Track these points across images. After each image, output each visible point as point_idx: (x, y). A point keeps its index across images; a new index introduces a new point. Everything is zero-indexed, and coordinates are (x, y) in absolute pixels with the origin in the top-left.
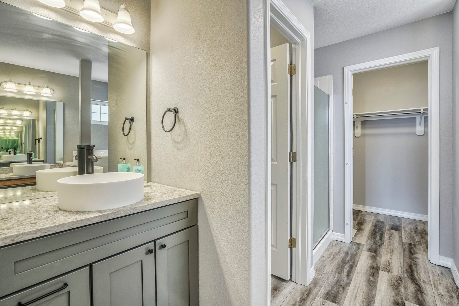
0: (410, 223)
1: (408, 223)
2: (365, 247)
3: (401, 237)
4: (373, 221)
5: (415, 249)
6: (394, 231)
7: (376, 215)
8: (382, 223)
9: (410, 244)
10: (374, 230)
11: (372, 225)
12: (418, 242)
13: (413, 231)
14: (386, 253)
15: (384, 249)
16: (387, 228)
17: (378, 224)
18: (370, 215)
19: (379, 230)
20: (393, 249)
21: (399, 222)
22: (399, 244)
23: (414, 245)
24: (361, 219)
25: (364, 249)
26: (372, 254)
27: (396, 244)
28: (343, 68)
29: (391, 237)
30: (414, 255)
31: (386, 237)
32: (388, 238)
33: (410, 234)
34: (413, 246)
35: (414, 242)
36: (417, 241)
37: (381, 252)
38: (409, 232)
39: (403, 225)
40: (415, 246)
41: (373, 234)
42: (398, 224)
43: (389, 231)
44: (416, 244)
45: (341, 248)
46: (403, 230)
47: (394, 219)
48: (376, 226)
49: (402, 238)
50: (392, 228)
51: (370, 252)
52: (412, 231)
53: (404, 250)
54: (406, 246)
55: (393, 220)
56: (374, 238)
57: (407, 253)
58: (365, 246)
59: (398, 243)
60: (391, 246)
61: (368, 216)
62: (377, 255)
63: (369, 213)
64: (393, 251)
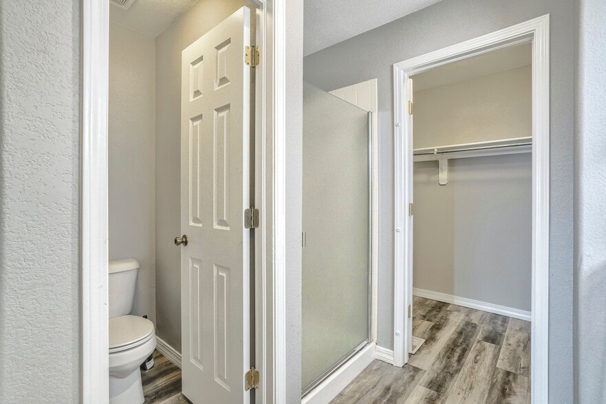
0: (521, 329)
1: (518, 328)
2: (424, 378)
3: (496, 357)
4: (460, 323)
5: (513, 384)
6: (487, 344)
7: (470, 311)
8: (473, 327)
9: (508, 373)
10: (455, 340)
11: (455, 331)
12: (523, 368)
13: (522, 345)
14: (459, 391)
15: (456, 383)
16: (478, 337)
17: (465, 330)
18: (459, 311)
19: (465, 340)
20: (474, 382)
21: (503, 325)
22: (488, 372)
23: (514, 374)
24: (442, 318)
25: (421, 381)
26: (432, 392)
27: (483, 372)
28: (392, 67)
29: (478, 358)
30: (508, 399)
31: (470, 356)
32: (473, 359)
33: (515, 350)
34: (511, 378)
35: (516, 370)
36: (522, 366)
37: (448, 390)
38: (514, 346)
39: (506, 334)
40: (515, 376)
41: (451, 349)
42: (500, 329)
43: (479, 345)
44: (518, 372)
45: (381, 378)
46: (505, 342)
47: (496, 321)
48: (460, 333)
49: (497, 360)
50: (487, 339)
51: (430, 388)
52: (519, 346)
53: (493, 386)
54: (500, 376)
55: (494, 323)
56: (448, 358)
57: (496, 393)
58: (426, 375)
59: (486, 369)
60: (472, 377)
61: (456, 313)
62: (438, 397)
63: (458, 309)
64: (471, 388)
